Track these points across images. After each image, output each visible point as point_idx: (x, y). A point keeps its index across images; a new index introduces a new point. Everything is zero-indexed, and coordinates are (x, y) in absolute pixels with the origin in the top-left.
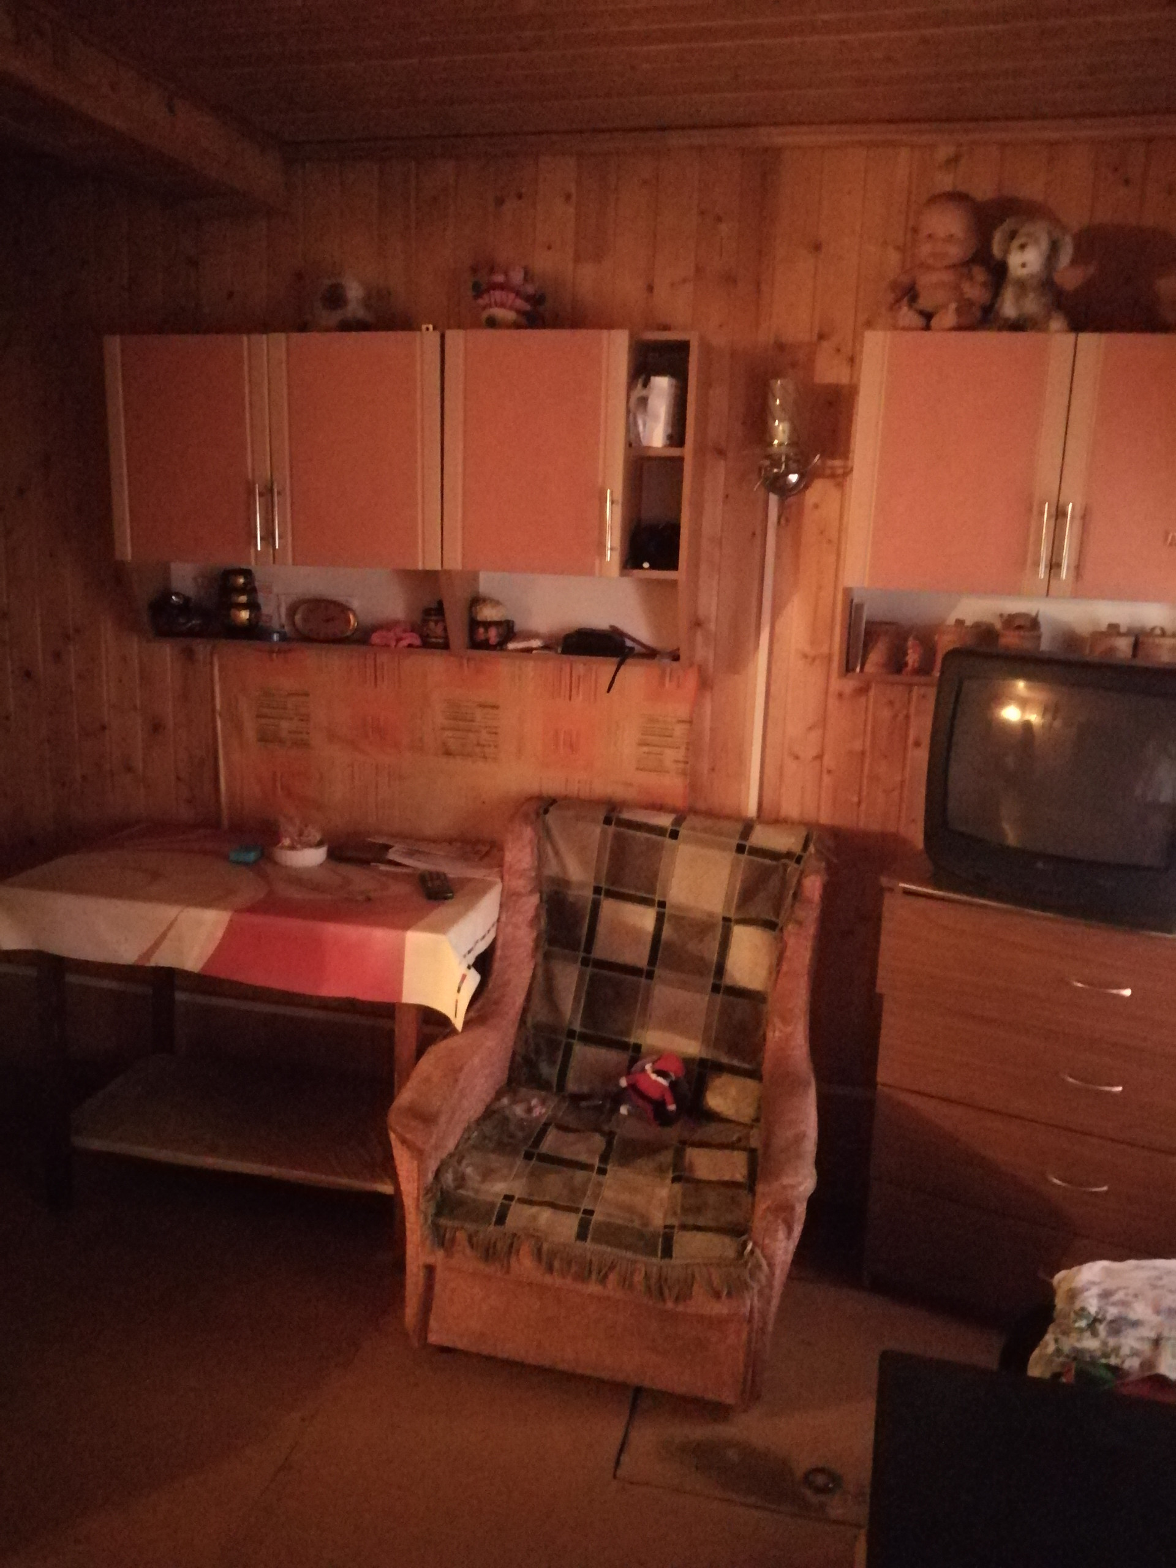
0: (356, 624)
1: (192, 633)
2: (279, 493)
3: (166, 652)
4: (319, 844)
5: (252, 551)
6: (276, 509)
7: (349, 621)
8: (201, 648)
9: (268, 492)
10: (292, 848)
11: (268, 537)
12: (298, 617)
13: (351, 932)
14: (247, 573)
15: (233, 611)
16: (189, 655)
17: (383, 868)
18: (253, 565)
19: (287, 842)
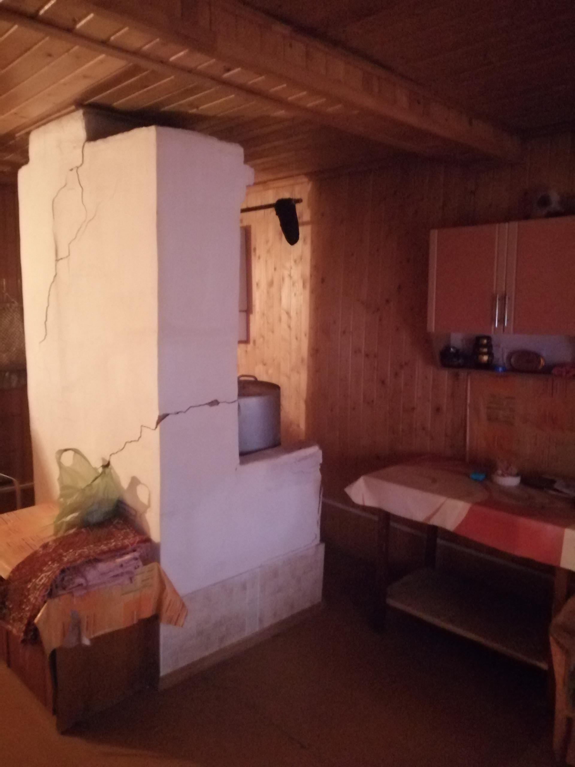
0: (544, 364)
1: (459, 366)
2: (509, 299)
3: (445, 375)
4: (517, 475)
5: (493, 327)
6: (507, 306)
7: (540, 362)
8: (463, 373)
9: (503, 299)
10: (503, 475)
11: (501, 321)
12: (512, 360)
13: (533, 524)
14: (489, 338)
15: (480, 356)
16: (456, 376)
17: (552, 492)
18: (492, 335)
19: (500, 472)
